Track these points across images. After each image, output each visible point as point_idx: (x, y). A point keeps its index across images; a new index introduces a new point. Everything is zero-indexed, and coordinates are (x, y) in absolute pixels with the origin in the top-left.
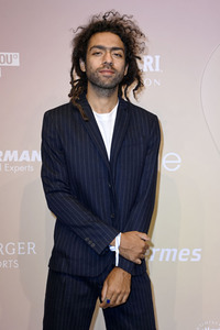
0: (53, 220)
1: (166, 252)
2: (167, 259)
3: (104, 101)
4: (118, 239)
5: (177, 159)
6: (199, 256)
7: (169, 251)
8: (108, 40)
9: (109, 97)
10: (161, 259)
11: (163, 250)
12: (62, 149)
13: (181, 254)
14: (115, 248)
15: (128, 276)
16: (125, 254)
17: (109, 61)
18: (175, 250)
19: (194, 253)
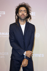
0: (12, 48)
1: (36, 55)
2: (37, 56)
3: (23, 22)
4: (25, 52)
5: (39, 35)
6: (43, 56)
7: (37, 54)
8: (23, 9)
9: (24, 21)
10: (35, 56)
11: (36, 54)
12: (13, 33)
13: (39, 55)
14: (25, 54)
15: (27, 60)
16: (27, 56)
17: (23, 13)
18: (38, 54)
19: (42, 55)
